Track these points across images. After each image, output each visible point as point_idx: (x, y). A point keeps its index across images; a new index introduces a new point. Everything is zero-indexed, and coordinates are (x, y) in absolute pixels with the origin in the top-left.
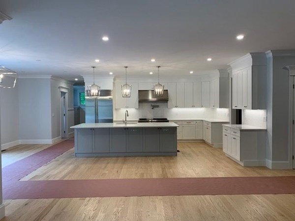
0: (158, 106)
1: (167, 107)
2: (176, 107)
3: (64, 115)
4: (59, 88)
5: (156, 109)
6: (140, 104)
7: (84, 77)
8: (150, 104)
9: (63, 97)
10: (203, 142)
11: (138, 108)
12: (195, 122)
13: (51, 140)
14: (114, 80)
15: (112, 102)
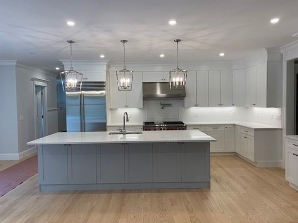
0: (170, 105)
1: (184, 106)
2: (196, 105)
3: (43, 117)
4: (33, 80)
5: (167, 108)
6: (145, 101)
7: (63, 63)
8: (159, 102)
9: (40, 93)
10: (235, 155)
11: (142, 107)
12: (224, 127)
13: (18, 154)
14: (108, 67)
15: (105, 100)
